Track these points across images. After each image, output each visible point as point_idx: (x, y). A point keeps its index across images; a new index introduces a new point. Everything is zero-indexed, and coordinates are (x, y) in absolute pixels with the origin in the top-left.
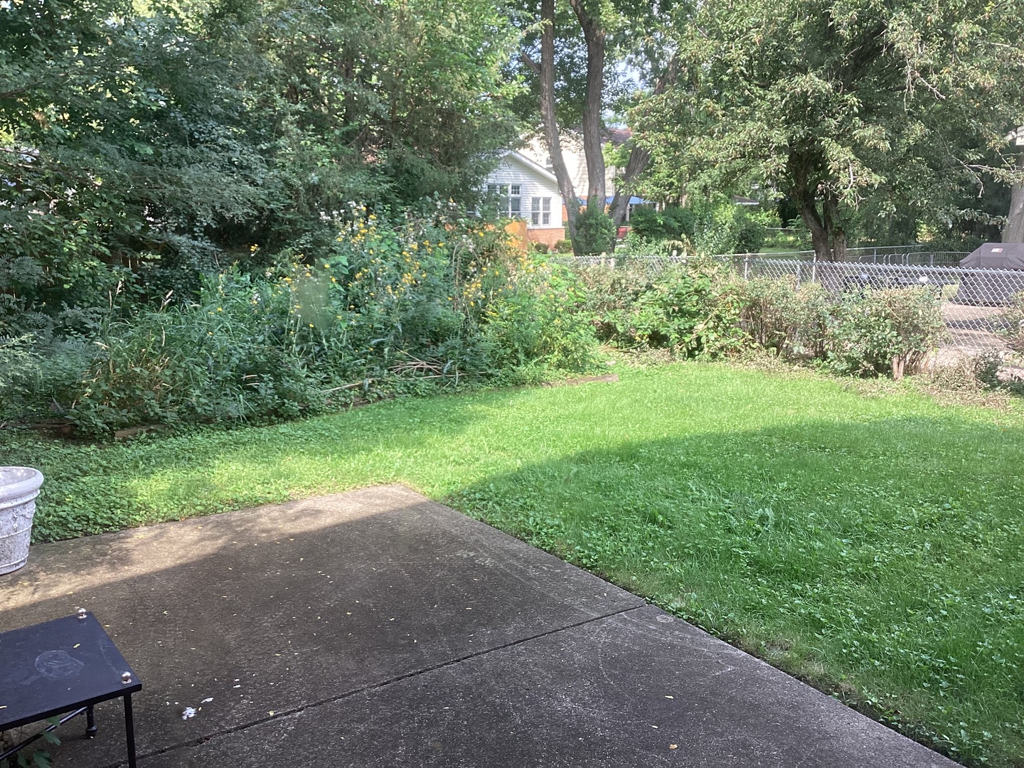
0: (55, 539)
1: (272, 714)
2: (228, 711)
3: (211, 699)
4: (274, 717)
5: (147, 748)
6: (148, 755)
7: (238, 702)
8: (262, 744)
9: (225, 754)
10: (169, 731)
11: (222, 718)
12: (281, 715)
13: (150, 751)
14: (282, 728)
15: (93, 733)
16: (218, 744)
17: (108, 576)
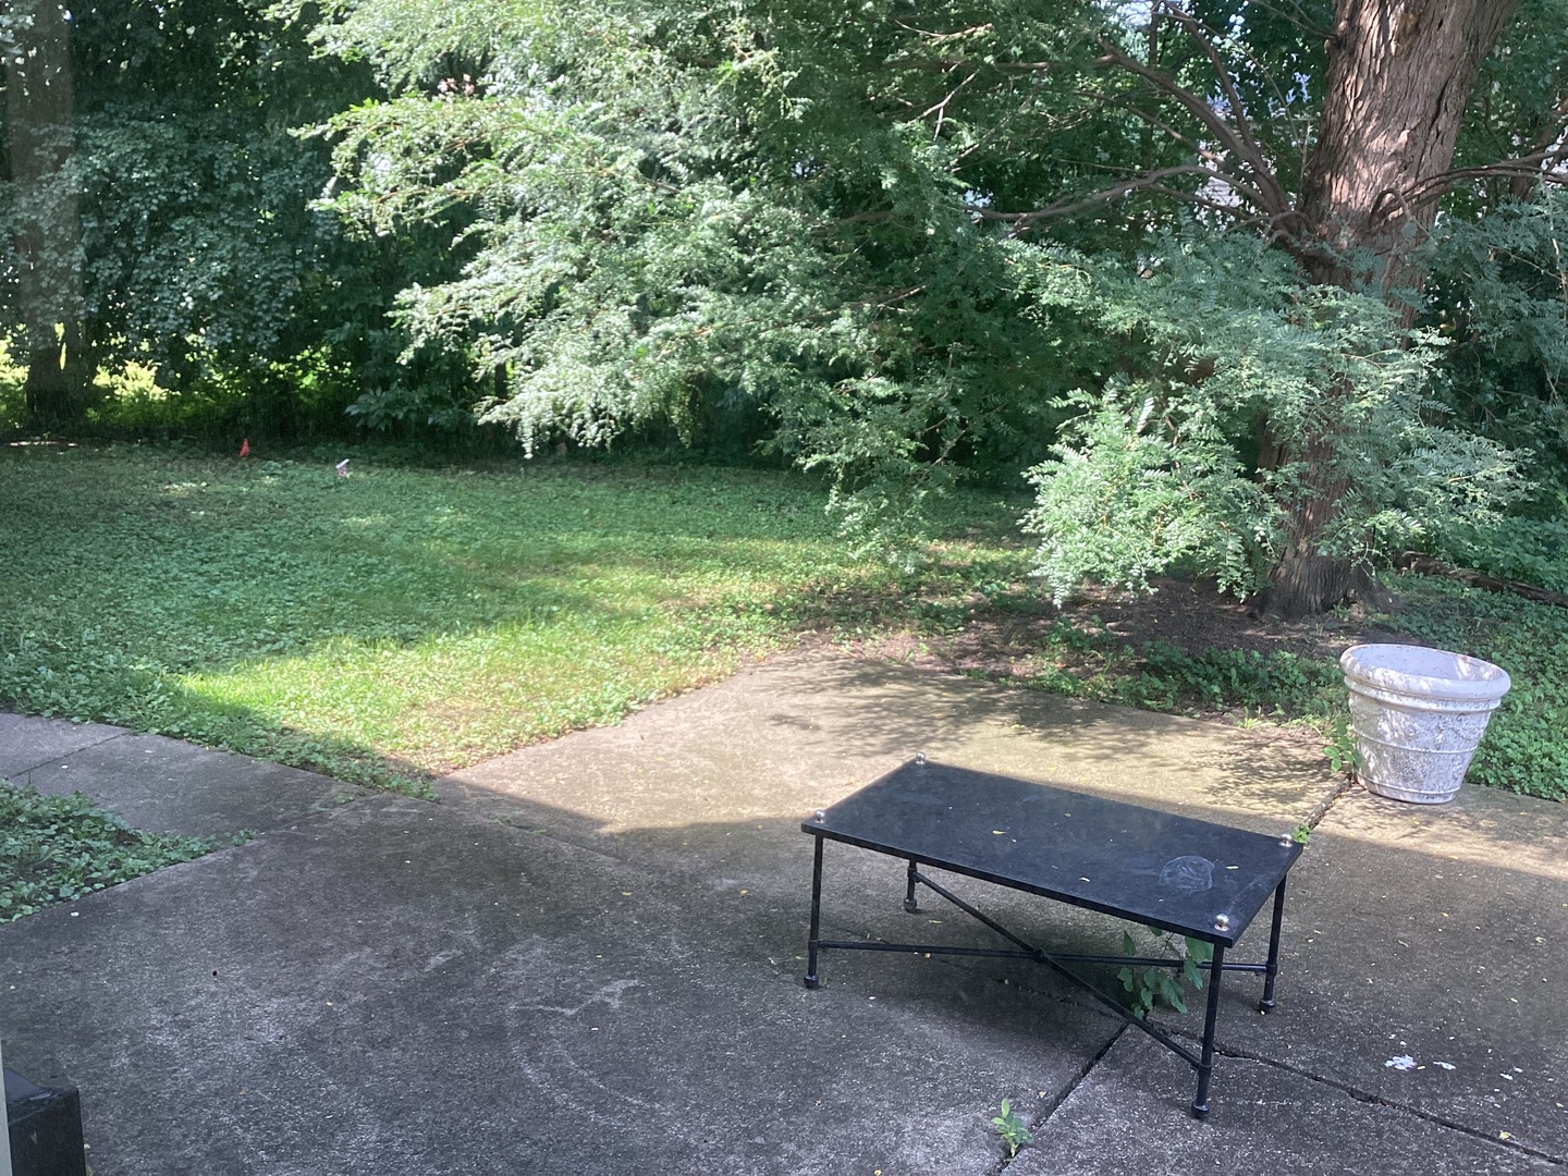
0: (1522, 789)
1: (1504, 1136)
2: (1453, 1094)
3: (1451, 1067)
4: (1504, 1143)
5: (1304, 1063)
6: (1296, 1071)
7: (1481, 1092)
8: (1440, 1158)
9: (1379, 1133)
10: (1350, 1065)
11: (1433, 1096)
12: (1517, 1147)
13: (1301, 1067)
14: (1494, 1161)
15: (1267, 1008)
16: (1386, 1118)
17: (1530, 862)
